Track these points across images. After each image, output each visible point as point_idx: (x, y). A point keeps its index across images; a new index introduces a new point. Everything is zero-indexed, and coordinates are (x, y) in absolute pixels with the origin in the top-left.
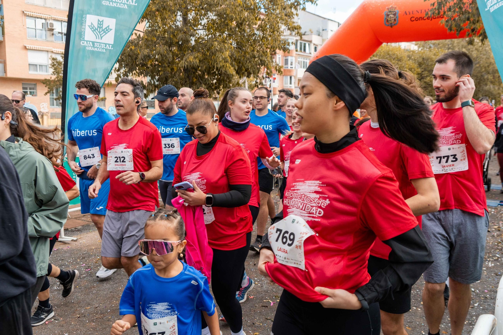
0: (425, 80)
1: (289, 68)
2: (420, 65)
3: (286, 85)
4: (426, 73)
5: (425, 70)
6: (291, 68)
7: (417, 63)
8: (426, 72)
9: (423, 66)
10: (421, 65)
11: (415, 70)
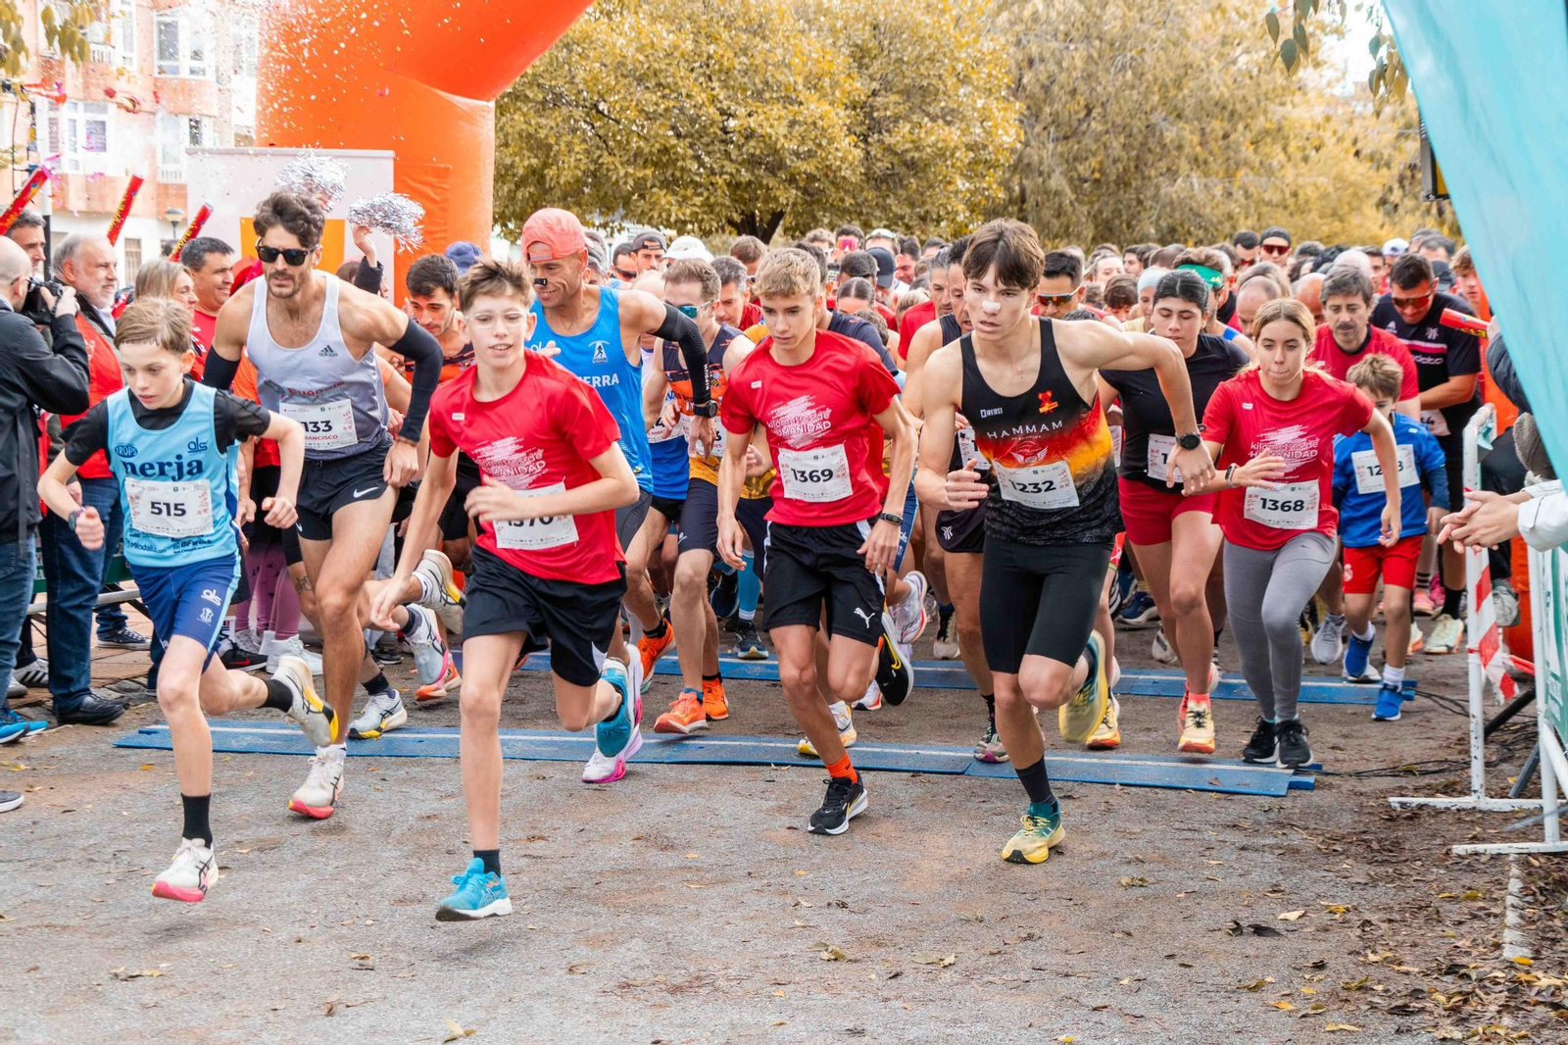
0: (888, 140)
1: (185, 74)
2: (861, 57)
3: (171, 167)
4: (889, 104)
5: (887, 86)
6: (192, 72)
7: (846, 51)
8: (894, 98)
9: (876, 66)
10: (866, 60)
11: (835, 85)
